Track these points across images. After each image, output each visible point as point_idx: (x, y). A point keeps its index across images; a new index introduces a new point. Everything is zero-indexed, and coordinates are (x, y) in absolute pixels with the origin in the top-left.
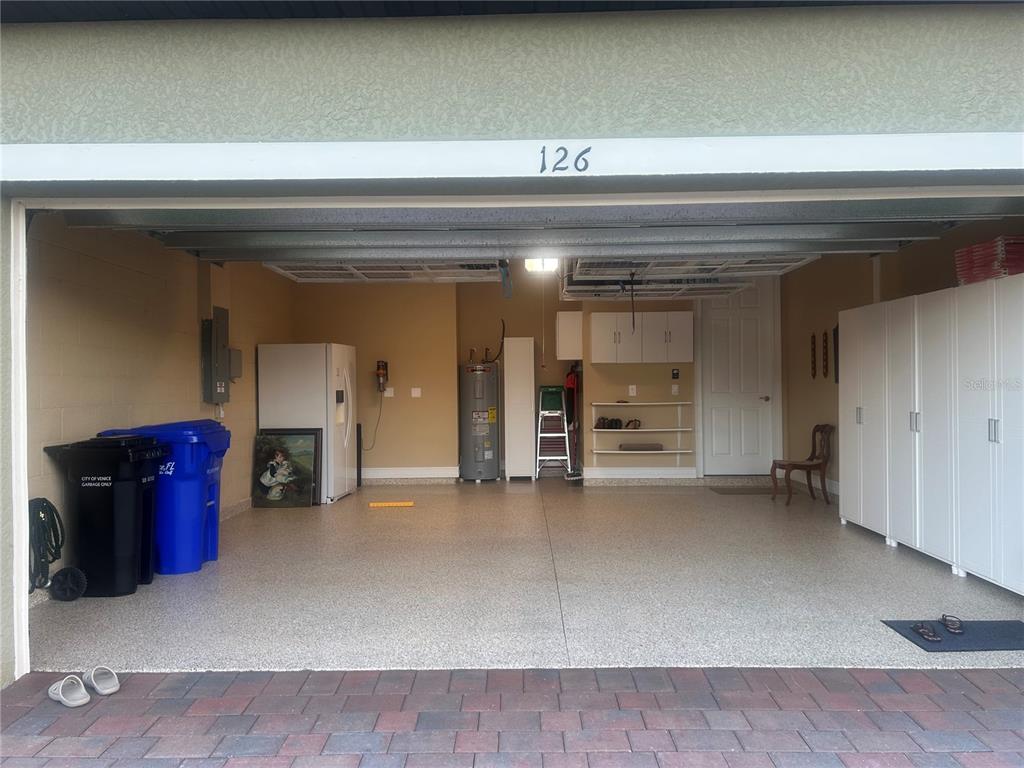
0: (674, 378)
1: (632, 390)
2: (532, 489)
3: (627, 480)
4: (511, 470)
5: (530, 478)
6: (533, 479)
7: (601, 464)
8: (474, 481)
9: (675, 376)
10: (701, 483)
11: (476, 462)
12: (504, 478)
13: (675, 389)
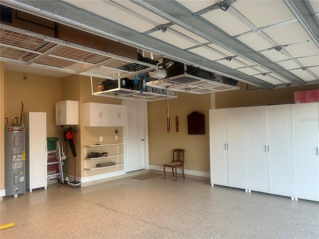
0: (116, 133)
1: (101, 139)
2: (45, 193)
3: (99, 181)
4: (33, 185)
5: (43, 188)
6: (46, 188)
7: (89, 175)
8: (13, 196)
9: (117, 132)
10: (125, 176)
11: (14, 184)
12: (28, 190)
13: (116, 137)
